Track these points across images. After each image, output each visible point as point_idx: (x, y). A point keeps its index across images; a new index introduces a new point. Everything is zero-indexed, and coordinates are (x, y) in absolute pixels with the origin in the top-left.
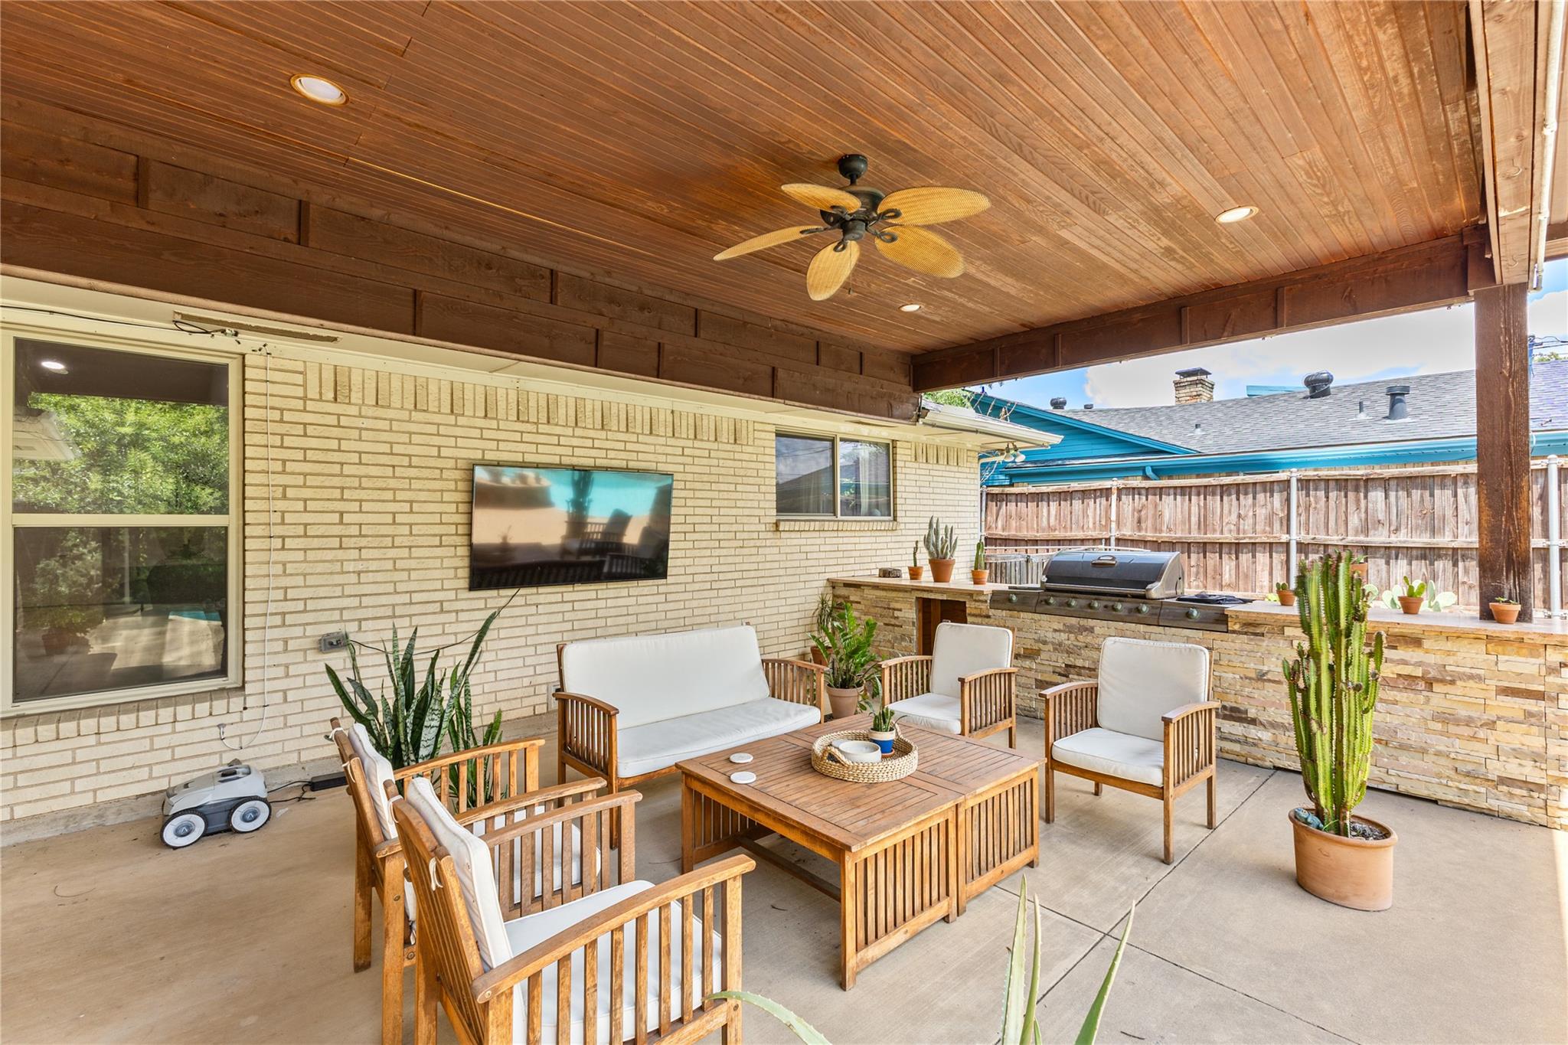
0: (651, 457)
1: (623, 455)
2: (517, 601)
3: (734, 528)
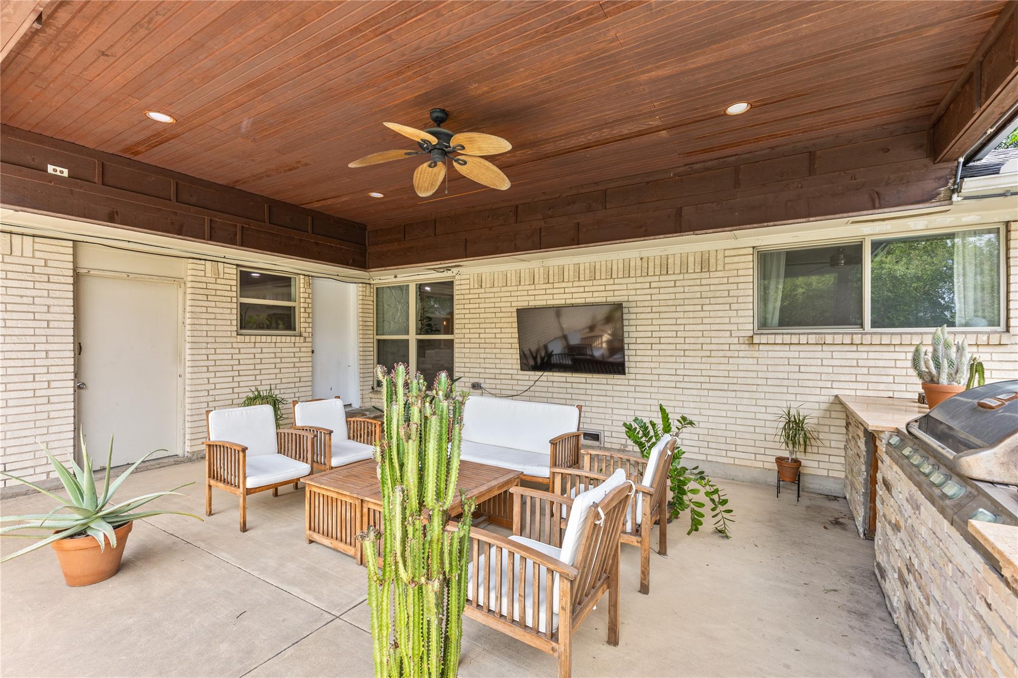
0: (624, 293)
1: (604, 294)
2: (543, 378)
3: (701, 340)
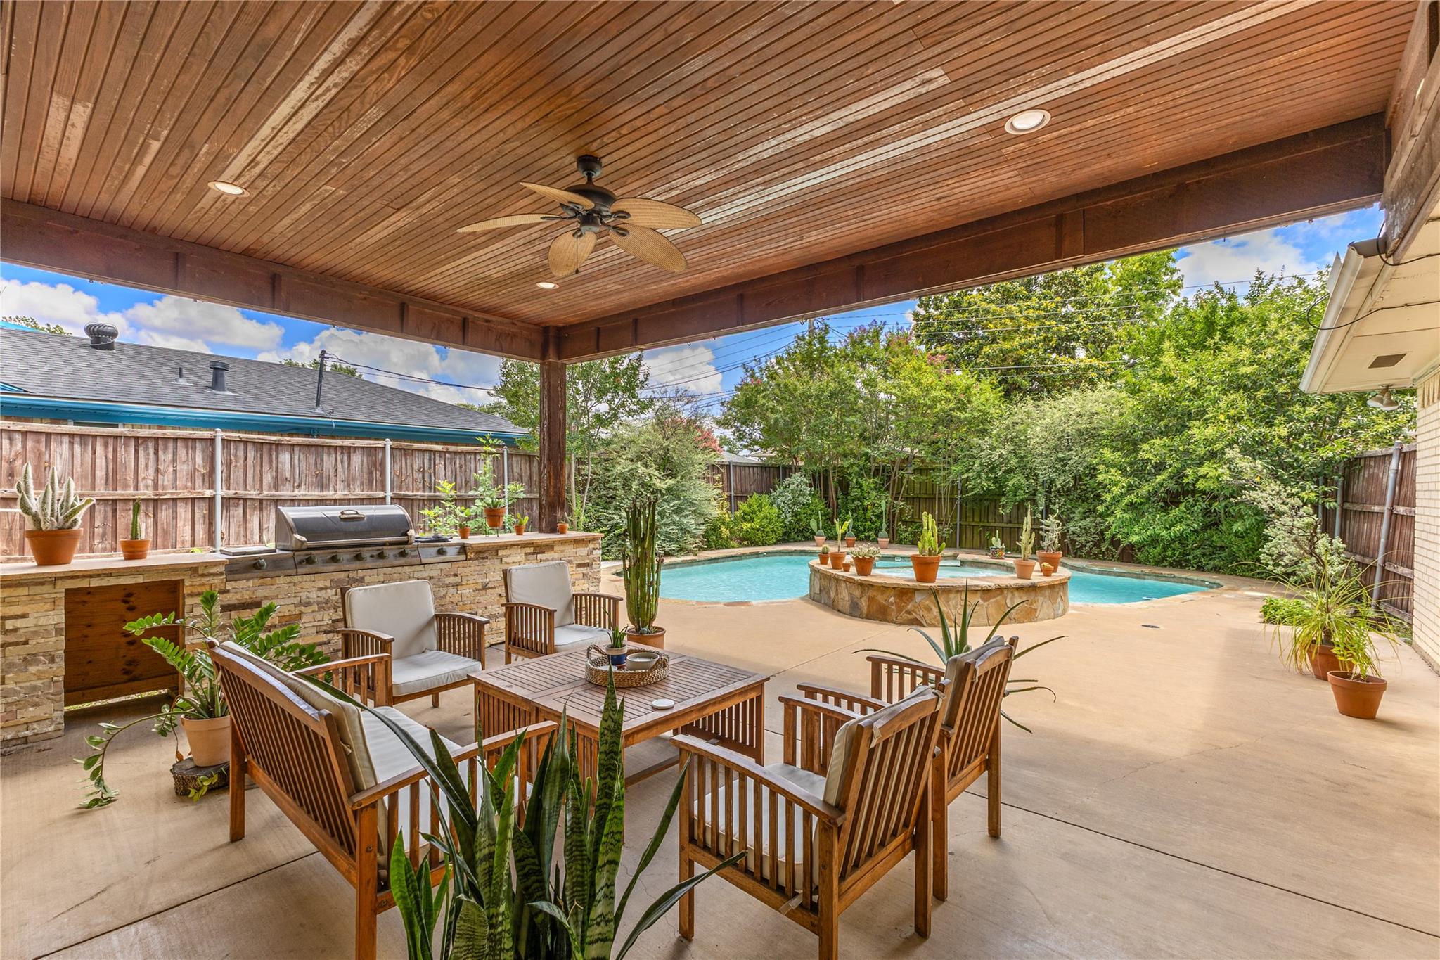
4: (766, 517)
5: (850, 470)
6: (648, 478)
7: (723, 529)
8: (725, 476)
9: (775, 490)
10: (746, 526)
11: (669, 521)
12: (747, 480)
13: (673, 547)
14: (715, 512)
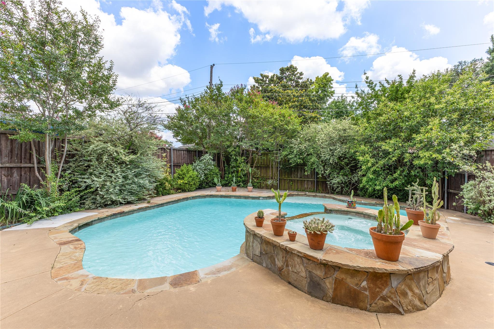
4: (191, 177)
5: (232, 153)
6: (115, 154)
7: (167, 184)
8: (168, 155)
9: (195, 162)
10: (180, 182)
11: (130, 182)
12: (180, 157)
13: (133, 198)
14: (162, 175)
